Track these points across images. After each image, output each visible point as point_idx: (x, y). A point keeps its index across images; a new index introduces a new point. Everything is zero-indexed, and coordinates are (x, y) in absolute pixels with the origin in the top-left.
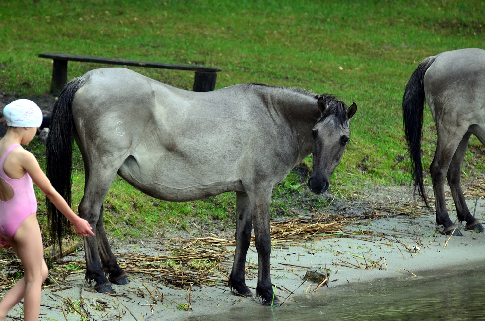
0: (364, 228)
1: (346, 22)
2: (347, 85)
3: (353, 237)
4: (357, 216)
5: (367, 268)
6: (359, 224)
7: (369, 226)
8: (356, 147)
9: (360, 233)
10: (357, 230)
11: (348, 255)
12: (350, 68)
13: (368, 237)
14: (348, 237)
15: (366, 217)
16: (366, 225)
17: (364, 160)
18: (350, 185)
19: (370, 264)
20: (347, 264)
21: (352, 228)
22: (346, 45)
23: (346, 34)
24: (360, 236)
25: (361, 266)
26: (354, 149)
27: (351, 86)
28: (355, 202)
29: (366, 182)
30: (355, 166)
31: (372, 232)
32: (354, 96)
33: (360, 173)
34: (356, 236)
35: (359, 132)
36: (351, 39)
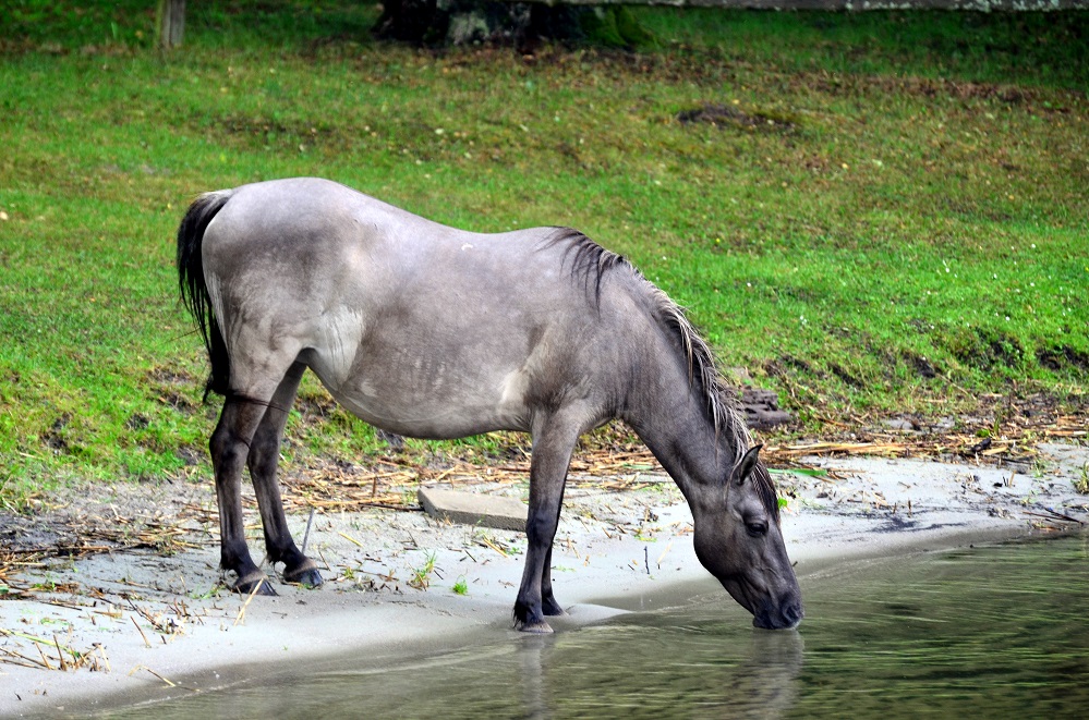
0: (56, 578)
1: (13, 111)
2: (18, 254)
3: (32, 598)
4: (41, 551)
5: (62, 667)
6: (45, 568)
7: (68, 573)
8: (39, 393)
9: (48, 588)
10: (41, 581)
11: (20, 638)
12: (25, 217)
13: (66, 596)
14: (19, 597)
15: (62, 551)
16: (61, 570)
17: (57, 425)
18: (26, 481)
19: (69, 658)
20: (17, 659)
21: (30, 578)
22: (15, 164)
23: (15, 140)
24: (47, 595)
25: (49, 662)
26: (36, 400)
27: (27, 256)
28: (35, 519)
29: (62, 474)
30: (36, 437)
31: (75, 587)
32: (35, 279)
33: (48, 453)
34: (39, 595)
35: (47, 361)
36: (25, 151)
